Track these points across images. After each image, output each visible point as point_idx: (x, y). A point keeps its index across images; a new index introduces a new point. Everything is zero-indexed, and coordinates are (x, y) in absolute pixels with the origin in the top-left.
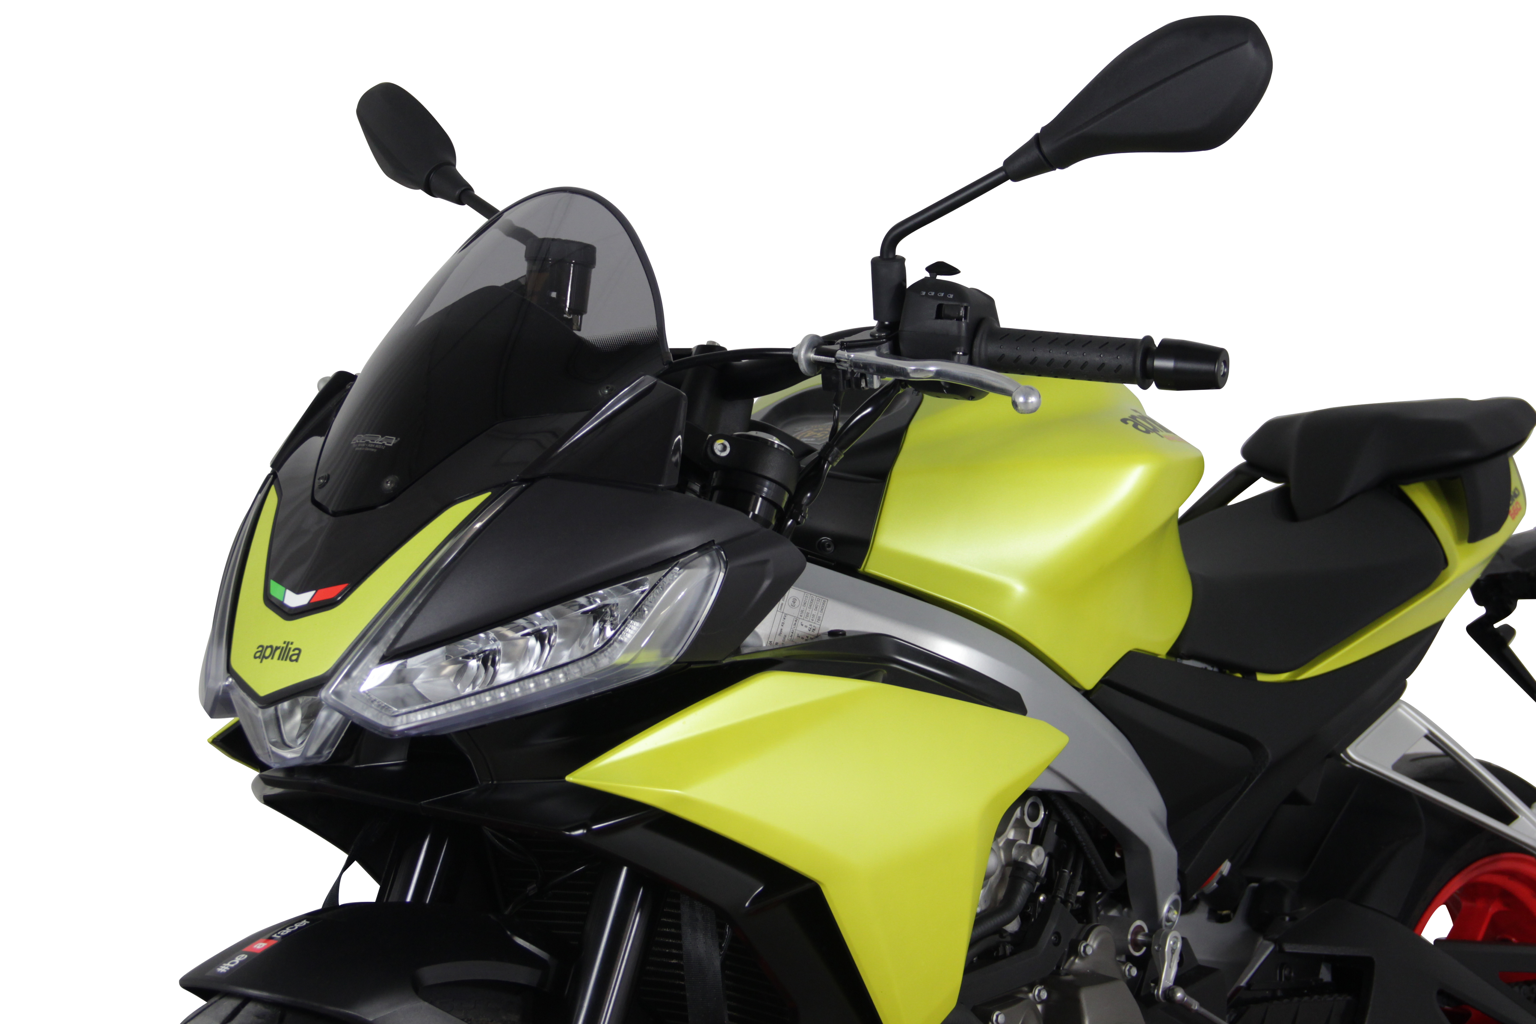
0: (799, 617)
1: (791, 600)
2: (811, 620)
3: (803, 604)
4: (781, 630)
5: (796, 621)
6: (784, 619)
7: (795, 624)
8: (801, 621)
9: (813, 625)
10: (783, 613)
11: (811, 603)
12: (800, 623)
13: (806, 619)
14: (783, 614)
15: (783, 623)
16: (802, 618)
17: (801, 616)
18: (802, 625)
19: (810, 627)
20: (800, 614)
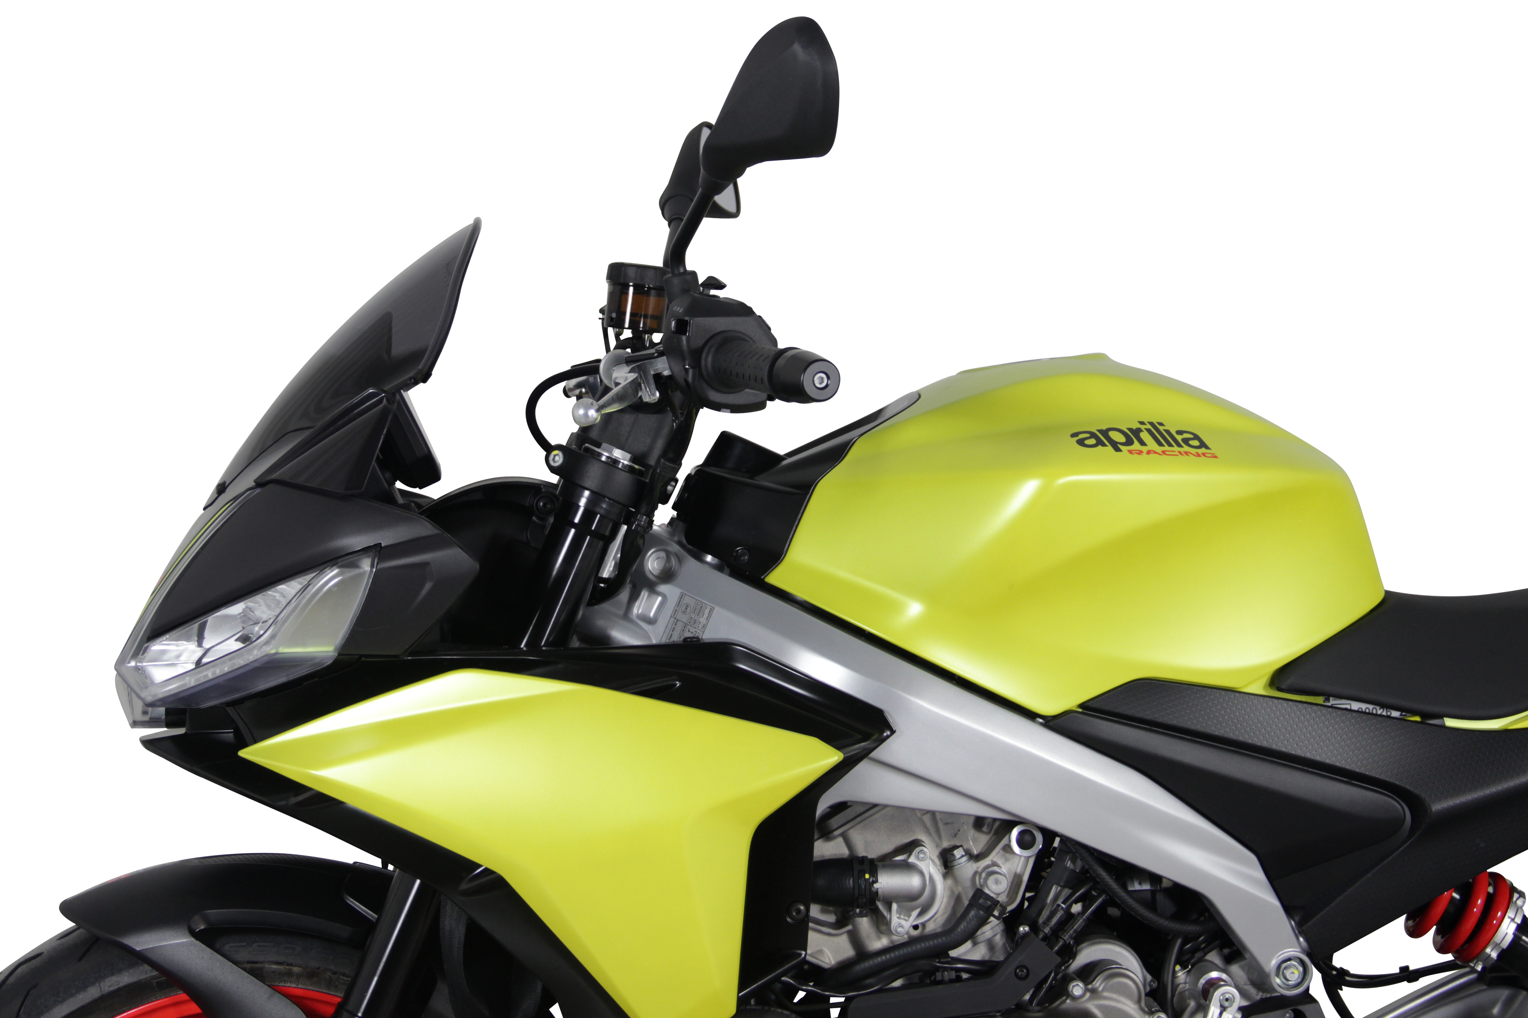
0: (688, 623)
1: (684, 607)
2: (697, 627)
3: (693, 611)
4: (672, 635)
5: (685, 627)
6: (676, 624)
7: (684, 630)
8: (689, 627)
9: (698, 631)
10: (675, 618)
11: (700, 610)
12: (687, 630)
13: (693, 626)
14: (676, 620)
15: (674, 629)
16: (690, 624)
17: (690, 622)
18: (689, 631)
19: (695, 633)
20: (689, 621)
